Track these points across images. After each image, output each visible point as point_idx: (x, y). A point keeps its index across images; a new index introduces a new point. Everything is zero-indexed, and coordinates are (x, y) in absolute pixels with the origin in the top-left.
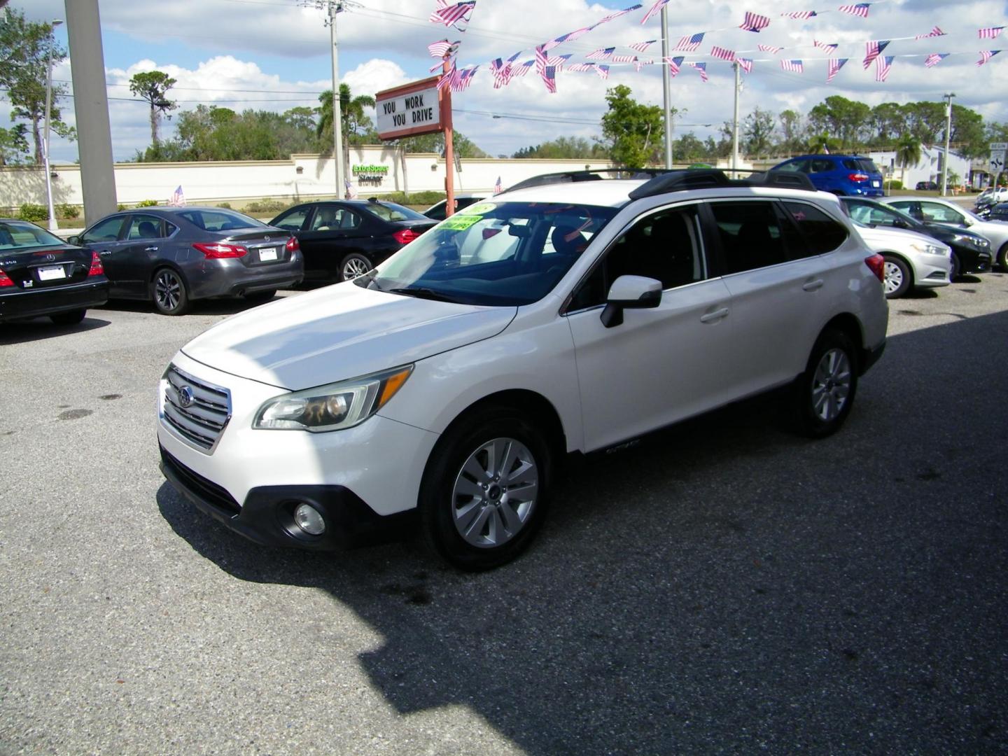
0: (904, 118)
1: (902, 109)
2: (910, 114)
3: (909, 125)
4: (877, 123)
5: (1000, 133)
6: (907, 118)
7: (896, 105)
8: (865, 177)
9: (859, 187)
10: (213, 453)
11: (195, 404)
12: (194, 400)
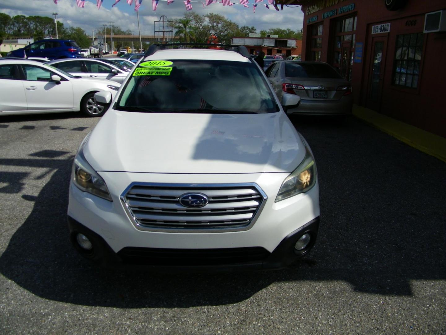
0: (30, 23)
1: (27, 18)
2: (32, 22)
3: (32, 27)
4: (16, 25)
5: (75, 32)
6: (31, 23)
7: (24, 17)
8: (75, 49)
9: (73, 54)
10: (251, 228)
11: (210, 202)
12: (209, 200)
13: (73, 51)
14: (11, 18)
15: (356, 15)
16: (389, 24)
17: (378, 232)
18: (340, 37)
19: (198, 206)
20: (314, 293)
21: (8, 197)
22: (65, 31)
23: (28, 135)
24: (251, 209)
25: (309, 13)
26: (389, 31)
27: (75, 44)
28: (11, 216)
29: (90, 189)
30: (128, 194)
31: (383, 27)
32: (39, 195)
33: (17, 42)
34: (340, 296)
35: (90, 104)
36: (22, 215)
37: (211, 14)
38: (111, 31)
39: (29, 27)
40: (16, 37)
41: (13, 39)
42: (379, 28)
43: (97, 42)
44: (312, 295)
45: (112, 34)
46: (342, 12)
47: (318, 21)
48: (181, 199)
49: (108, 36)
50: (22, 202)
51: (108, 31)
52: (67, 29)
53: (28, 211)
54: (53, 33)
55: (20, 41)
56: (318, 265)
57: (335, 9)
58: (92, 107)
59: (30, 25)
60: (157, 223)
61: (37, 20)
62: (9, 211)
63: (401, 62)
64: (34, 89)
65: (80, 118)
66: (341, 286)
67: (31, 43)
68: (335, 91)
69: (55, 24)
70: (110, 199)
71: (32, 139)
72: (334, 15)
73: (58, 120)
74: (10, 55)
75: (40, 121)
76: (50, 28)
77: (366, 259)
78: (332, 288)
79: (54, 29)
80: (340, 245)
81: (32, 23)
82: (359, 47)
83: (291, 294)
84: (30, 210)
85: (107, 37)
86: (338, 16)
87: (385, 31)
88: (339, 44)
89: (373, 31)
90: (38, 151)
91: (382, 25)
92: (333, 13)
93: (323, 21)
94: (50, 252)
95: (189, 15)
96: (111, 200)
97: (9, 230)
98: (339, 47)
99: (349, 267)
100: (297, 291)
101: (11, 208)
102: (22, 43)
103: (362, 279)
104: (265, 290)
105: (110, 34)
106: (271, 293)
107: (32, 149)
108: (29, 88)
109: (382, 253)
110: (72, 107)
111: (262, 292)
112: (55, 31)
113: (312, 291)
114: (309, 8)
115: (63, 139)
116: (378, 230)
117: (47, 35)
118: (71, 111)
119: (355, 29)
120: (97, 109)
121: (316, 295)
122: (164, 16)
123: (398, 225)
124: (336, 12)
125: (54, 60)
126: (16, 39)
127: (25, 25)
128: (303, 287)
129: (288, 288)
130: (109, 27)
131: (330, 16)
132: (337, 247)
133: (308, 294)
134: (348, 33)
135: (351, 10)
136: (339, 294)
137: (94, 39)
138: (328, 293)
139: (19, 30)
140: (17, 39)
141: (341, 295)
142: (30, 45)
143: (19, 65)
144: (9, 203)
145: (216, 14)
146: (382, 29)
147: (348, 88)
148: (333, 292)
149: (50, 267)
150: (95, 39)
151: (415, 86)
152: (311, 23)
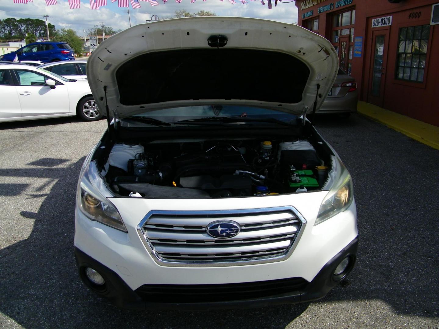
1: (18, 21)
3: (23, 29)
4: (7, 28)
7: (15, 19)
8: (68, 51)
9: (67, 56)
10: (289, 257)
11: (243, 231)
12: (241, 228)
13: (67, 53)
14: (2, 21)
15: (354, 9)
16: (391, 17)
17: (409, 242)
18: (337, 31)
19: (229, 236)
20: (354, 321)
21: (5, 216)
22: (56, 33)
23: (23, 143)
24: (288, 236)
25: (304, 9)
26: (390, 24)
27: (68, 45)
28: (9, 238)
29: (100, 218)
30: (146, 224)
31: (383, 21)
32: (39, 212)
33: (9, 45)
34: (383, 324)
35: (86, 107)
36: (21, 237)
37: (202, 12)
38: (102, 32)
39: (20, 30)
40: (8, 40)
41: (5, 42)
42: (379, 21)
43: (89, 42)
44: (352, 324)
45: (104, 34)
46: (340, 5)
47: (313, 16)
48: (209, 228)
49: (100, 37)
50: (20, 221)
51: (100, 32)
52: (58, 30)
53: (27, 231)
54: (44, 35)
55: (12, 44)
56: (351, 285)
57: (332, 3)
58: (89, 111)
59: (21, 28)
60: (182, 256)
61: (28, 22)
62: (6, 232)
63: (404, 56)
64: (28, 95)
65: (77, 123)
66: (382, 312)
67: (23, 46)
68: (340, 88)
69: (46, 26)
70: (124, 229)
71: (28, 147)
72: (331, 9)
73: (54, 126)
74: (2, 59)
75: (35, 127)
76: (42, 30)
77: (402, 276)
78: (373, 313)
79: (45, 31)
80: (370, 259)
81: (23, 25)
82: (358, 42)
83: (329, 323)
84: (30, 230)
85: (98, 38)
86: (335, 10)
87: (386, 24)
88: (336, 38)
89: (373, 24)
90: (34, 160)
91: (383, 18)
92: (329, 7)
93: (319, 16)
94: (55, 281)
95: (180, 14)
96: (126, 231)
97: (7, 255)
98: (337, 41)
99: (386, 286)
100: (335, 319)
101: (9, 228)
102: (14, 46)
103: (403, 301)
104: (299, 319)
105: (102, 35)
106: (307, 322)
107: (28, 159)
108: (23, 93)
109: (418, 268)
110: (69, 112)
111: (296, 322)
112: (47, 34)
113: (351, 318)
114: (303, 3)
115: (61, 146)
116: (408, 241)
117: (39, 38)
118: (68, 115)
119: (353, 22)
120: (94, 113)
121: (356, 323)
122: (155, 15)
123: (428, 234)
124: (332, 6)
125: (47, 64)
126: (7, 42)
127: (16, 27)
128: (341, 313)
129: (324, 315)
130: (100, 28)
131: (326, 10)
132: (368, 263)
133: (347, 322)
134: (346, 27)
135: (348, 3)
136: (382, 321)
137: (85, 40)
138: (369, 320)
139: (10, 33)
140: (9, 42)
141: (384, 322)
142: (22, 48)
143: (11, 70)
144: (7, 222)
145: (207, 12)
146: (383, 22)
147: (352, 84)
148: (374, 319)
149: (55, 301)
150: (87, 40)
151: (421, 79)
152: (306, 18)
